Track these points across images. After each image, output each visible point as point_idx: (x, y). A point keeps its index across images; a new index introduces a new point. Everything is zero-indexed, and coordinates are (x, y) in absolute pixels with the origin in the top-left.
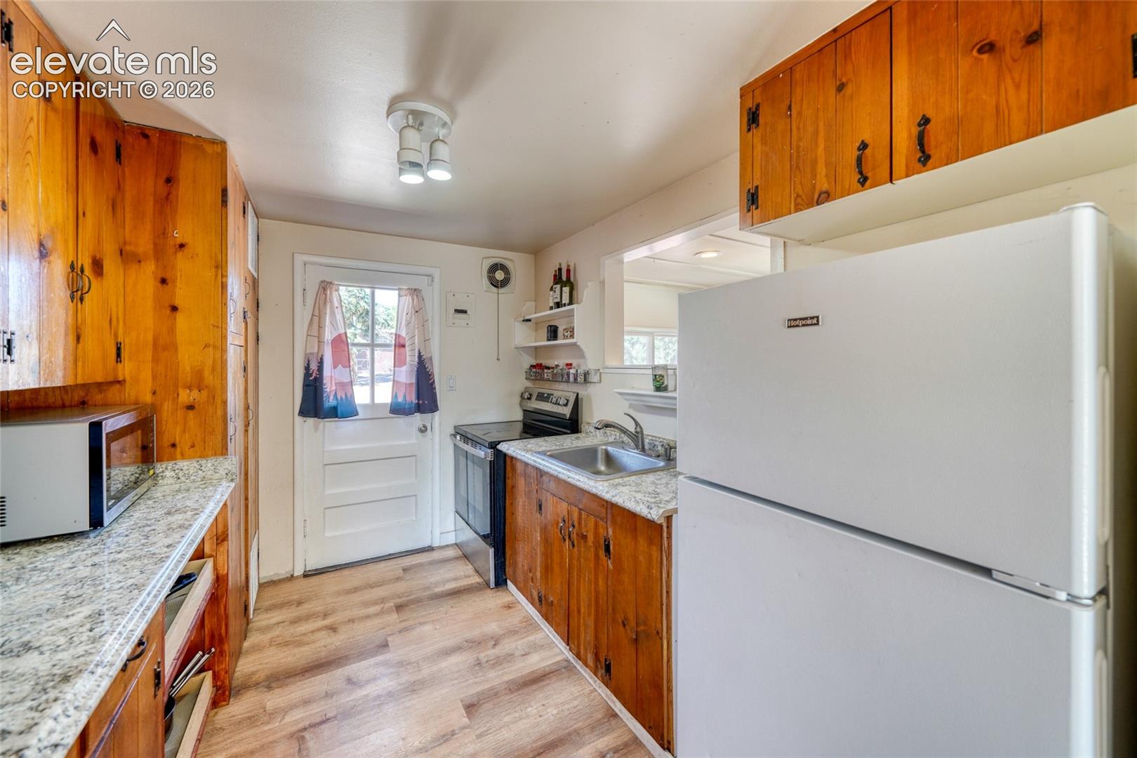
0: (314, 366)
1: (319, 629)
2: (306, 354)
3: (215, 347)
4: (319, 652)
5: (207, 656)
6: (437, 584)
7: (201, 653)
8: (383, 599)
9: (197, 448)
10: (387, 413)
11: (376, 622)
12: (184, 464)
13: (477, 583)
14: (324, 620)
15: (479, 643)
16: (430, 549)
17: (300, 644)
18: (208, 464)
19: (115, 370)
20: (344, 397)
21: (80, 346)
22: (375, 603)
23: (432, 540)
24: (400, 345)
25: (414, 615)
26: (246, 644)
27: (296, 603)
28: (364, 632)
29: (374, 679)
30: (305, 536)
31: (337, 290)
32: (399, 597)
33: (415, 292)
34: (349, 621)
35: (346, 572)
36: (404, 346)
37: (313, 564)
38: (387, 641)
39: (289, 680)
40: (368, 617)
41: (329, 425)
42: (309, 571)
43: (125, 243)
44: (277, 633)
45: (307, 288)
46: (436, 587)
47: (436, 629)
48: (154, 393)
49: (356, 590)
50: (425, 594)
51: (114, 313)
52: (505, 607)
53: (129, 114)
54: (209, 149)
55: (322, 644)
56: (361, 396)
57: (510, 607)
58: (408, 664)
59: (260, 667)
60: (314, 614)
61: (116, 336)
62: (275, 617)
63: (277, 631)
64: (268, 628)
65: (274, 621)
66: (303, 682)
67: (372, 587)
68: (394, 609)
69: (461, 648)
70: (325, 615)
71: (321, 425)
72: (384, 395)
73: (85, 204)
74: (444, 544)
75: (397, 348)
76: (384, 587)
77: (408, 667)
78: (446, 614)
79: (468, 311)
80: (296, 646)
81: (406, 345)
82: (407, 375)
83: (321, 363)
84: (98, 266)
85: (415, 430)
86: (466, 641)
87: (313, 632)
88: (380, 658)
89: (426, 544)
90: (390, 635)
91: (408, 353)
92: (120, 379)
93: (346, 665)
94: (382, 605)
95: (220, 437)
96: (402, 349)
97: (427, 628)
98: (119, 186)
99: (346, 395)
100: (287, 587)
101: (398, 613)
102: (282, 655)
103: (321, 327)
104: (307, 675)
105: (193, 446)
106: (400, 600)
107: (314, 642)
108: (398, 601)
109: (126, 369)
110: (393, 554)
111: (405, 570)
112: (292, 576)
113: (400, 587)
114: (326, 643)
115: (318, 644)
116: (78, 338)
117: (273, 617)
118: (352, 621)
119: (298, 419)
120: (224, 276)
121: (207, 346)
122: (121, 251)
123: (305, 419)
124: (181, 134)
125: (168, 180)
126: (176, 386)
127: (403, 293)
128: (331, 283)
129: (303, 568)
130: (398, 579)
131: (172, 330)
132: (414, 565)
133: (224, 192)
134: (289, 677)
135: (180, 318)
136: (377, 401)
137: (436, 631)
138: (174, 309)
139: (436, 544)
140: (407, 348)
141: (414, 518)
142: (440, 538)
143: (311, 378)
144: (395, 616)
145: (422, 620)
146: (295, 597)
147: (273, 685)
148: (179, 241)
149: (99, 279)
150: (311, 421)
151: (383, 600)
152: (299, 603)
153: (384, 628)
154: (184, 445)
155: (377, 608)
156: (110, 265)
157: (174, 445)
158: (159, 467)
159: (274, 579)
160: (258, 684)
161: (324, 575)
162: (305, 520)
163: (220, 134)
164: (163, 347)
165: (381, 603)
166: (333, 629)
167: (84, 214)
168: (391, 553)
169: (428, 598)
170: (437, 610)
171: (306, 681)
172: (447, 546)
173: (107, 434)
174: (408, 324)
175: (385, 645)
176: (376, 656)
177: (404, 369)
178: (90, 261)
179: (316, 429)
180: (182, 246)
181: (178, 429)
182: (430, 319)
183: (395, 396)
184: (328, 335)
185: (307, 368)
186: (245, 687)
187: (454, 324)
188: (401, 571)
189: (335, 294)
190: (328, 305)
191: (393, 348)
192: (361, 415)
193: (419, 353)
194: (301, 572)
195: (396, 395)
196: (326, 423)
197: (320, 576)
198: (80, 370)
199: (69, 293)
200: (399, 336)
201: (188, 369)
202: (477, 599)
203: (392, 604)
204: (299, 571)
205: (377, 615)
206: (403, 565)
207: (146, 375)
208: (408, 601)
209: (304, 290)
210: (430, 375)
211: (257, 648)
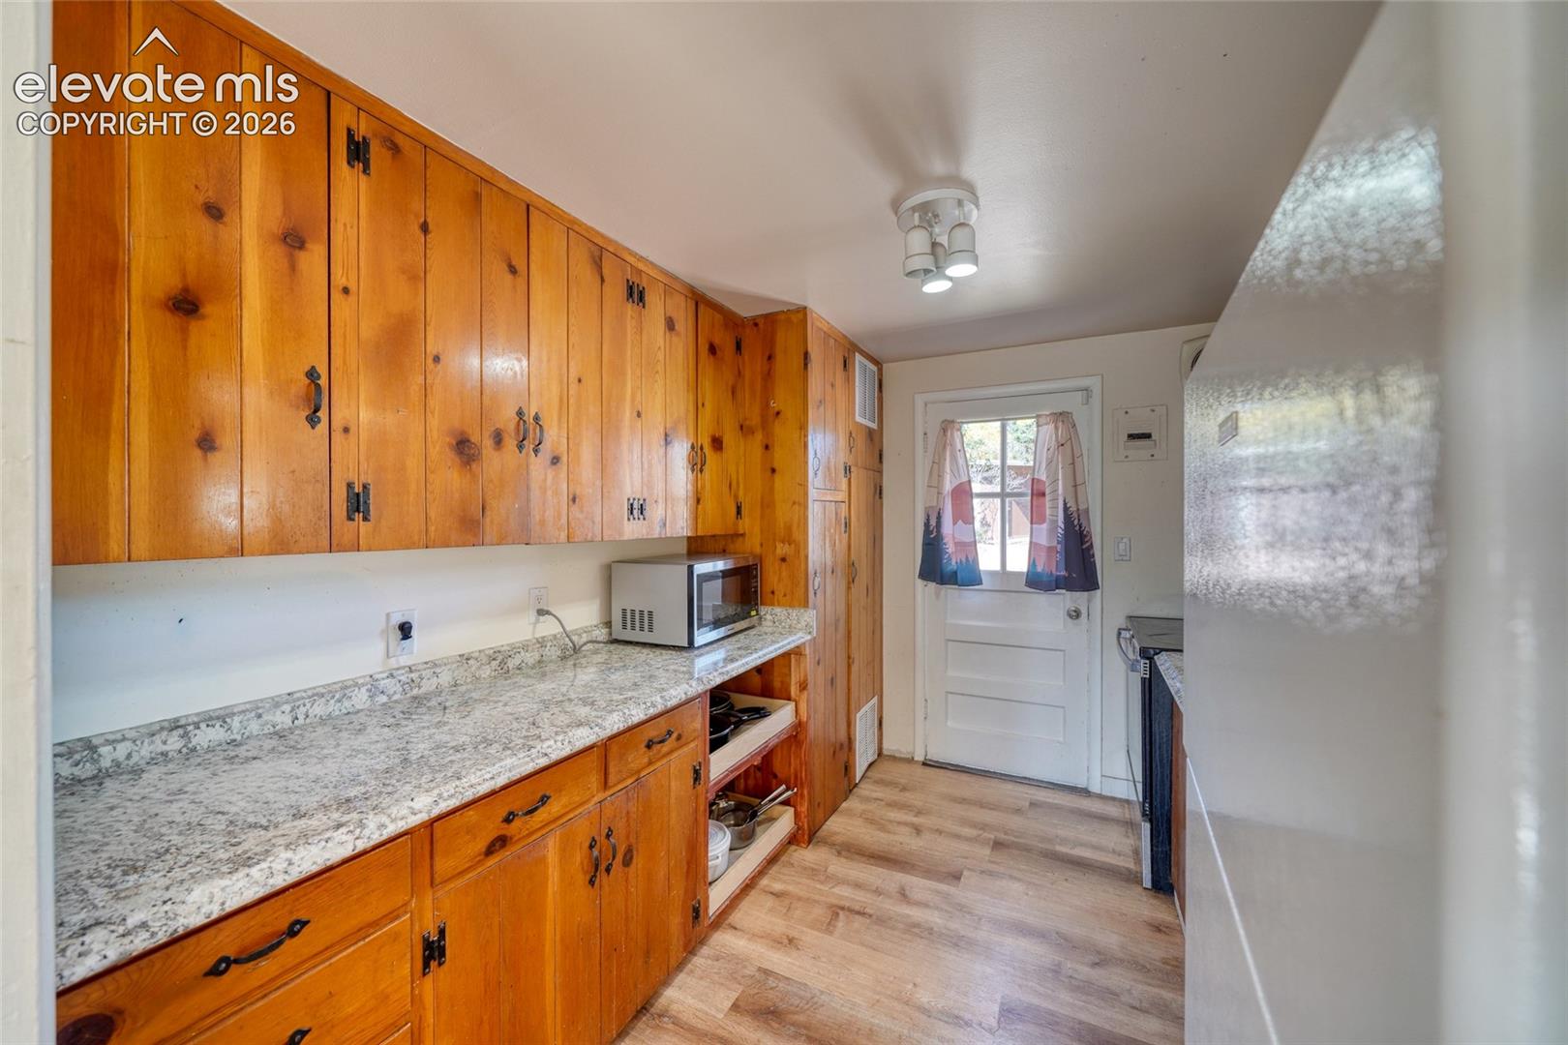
0: (933, 522)
1: (906, 824)
2: (926, 508)
3: (800, 504)
4: (894, 846)
5: (790, 793)
6: (1064, 841)
7: (784, 787)
8: (987, 825)
9: (787, 597)
10: (1022, 585)
11: (964, 847)
12: (778, 610)
13: (1127, 869)
14: (916, 816)
15: (1074, 947)
16: (1085, 792)
17: (882, 828)
18: (794, 613)
19: (736, 525)
20: (964, 560)
21: (700, 507)
22: (974, 825)
23: (1088, 779)
24: (1038, 494)
25: (1012, 863)
26: (844, 805)
27: (901, 787)
28: (943, 849)
29: (926, 905)
30: (925, 718)
31: (959, 430)
32: (1006, 833)
33: (1062, 417)
34: (937, 830)
35: (964, 777)
36: (1044, 495)
37: (936, 755)
38: (961, 874)
39: (857, 856)
40: (957, 836)
41: (950, 591)
42: (930, 760)
43: (746, 419)
44: (871, 808)
45: (928, 431)
46: (1060, 844)
47: (1027, 894)
48: (761, 545)
49: (963, 801)
50: (1040, 845)
51: (734, 477)
52: (1154, 926)
53: (745, 312)
54: (795, 318)
55: (901, 840)
56: (988, 560)
57: (1160, 931)
58: (969, 913)
59: (844, 831)
60: (909, 806)
61: (736, 497)
62: (879, 792)
63: (871, 807)
64: (867, 800)
65: (875, 795)
66: (864, 865)
67: (982, 806)
68: (991, 843)
69: (1044, 936)
70: (919, 813)
71: (943, 592)
72: (1019, 561)
73: (703, 397)
74: (1109, 794)
75: (1035, 498)
76: (995, 813)
77: (968, 916)
78: (1052, 884)
79: (1153, 435)
80: (879, 829)
81: (1047, 493)
82: (1049, 534)
83: (939, 518)
84: (717, 443)
85: (1062, 614)
86: (1057, 933)
87: (899, 823)
88: (943, 887)
89: (1081, 783)
90: (969, 869)
91: (1048, 505)
92: (741, 532)
93: (908, 873)
94: (981, 832)
95: (803, 590)
96: (1041, 499)
97: (1016, 886)
98: (739, 372)
99: (967, 558)
100: (904, 768)
101: (992, 850)
102: (864, 830)
103: (940, 477)
104: (872, 861)
105: (785, 595)
106: (1006, 837)
107: (895, 834)
108: (1002, 836)
109: (745, 524)
110: (1029, 779)
111: (1033, 804)
112: (913, 758)
113: (1015, 822)
114: (904, 841)
115: (896, 838)
116: (698, 501)
117: (876, 791)
118: (940, 832)
119: (920, 583)
120: (806, 436)
121: (794, 503)
122: (742, 427)
123: (925, 583)
124: (777, 313)
125: (770, 358)
126: (774, 540)
127: (1042, 420)
128: (953, 422)
129: (923, 754)
130: (1018, 811)
131: (772, 489)
132: (1046, 803)
133: (806, 355)
134: (858, 854)
135: (777, 478)
136: (1009, 568)
137: (1026, 897)
138: (773, 471)
139: (1095, 788)
140: (1048, 498)
141: (1061, 739)
142: (1101, 782)
143: (932, 536)
144: (987, 851)
145: (1015, 873)
146: (903, 781)
147: (843, 853)
148: (776, 409)
149: (719, 453)
150: (932, 585)
151: (984, 827)
152: (904, 789)
153: (966, 858)
154: (779, 594)
155: (974, 832)
156: (728, 440)
157: (773, 593)
158: (763, 610)
159: (897, 755)
160: (834, 845)
161: (942, 771)
162: (926, 700)
163: (801, 302)
164: (767, 504)
165: (980, 829)
166: (918, 830)
167: (703, 405)
168: (1028, 776)
169: (1041, 852)
170: (1042, 873)
171: (869, 866)
172: (1113, 799)
173: (698, 576)
174: (1049, 463)
175: (956, 877)
176: (941, 882)
177: (1045, 526)
178: (710, 440)
179: (937, 595)
180: (778, 413)
181: (776, 580)
182: (1085, 452)
183: (1032, 563)
184: (948, 486)
185: (927, 524)
186: (824, 842)
187: (1127, 457)
188: (1027, 804)
189: (957, 434)
190: (948, 448)
191: (1029, 498)
192: (986, 584)
193: (1065, 504)
194: (921, 759)
195: (1034, 561)
196: (949, 591)
197: (937, 770)
198: (700, 526)
199: (690, 466)
200: (1038, 480)
201: (782, 525)
202: (1111, 890)
203: (993, 837)
204: (919, 757)
205: (968, 839)
206: (1035, 797)
207: (757, 530)
208: (1013, 842)
209: (925, 434)
210: (1086, 536)
211: (850, 813)
